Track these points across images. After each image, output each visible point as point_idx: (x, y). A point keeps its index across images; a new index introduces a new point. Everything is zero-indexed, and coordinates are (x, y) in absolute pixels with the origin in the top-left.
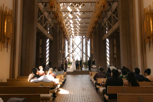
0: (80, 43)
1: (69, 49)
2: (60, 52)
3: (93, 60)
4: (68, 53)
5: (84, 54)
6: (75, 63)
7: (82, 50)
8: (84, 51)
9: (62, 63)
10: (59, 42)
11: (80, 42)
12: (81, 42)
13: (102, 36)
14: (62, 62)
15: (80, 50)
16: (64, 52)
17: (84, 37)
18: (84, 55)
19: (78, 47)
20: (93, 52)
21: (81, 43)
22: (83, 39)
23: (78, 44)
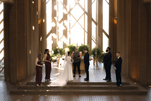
1: (54, 14)
2: (33, 28)
3: (118, 56)
4: (54, 25)
6: (72, 61)
8: (94, 16)
9: (39, 63)
10: (30, 2)
14: (37, 60)
16: (42, 21)
18: (94, 26)
20: (115, 22)
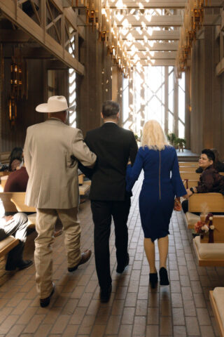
0: (161, 87)
5: (169, 113)
7: (166, 105)
11: (160, 85)
12: (164, 83)
13: (217, 65)
15: (160, 104)
17: (171, 68)
19: (155, 97)
20: (191, 109)
21: (164, 86)
22: (167, 75)
23: (157, 89)
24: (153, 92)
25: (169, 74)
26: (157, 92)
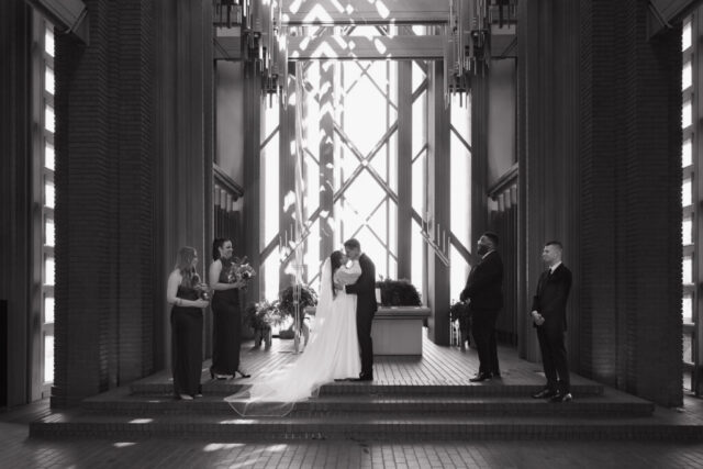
0: (386, 140)
3: (553, 260)
7: (403, 197)
9: (183, 292)
11: (384, 131)
12: (396, 127)
14: (175, 278)
15: (384, 194)
21: (394, 139)
23: (373, 148)
24: (360, 158)
25: (414, 97)
26: (371, 156)
